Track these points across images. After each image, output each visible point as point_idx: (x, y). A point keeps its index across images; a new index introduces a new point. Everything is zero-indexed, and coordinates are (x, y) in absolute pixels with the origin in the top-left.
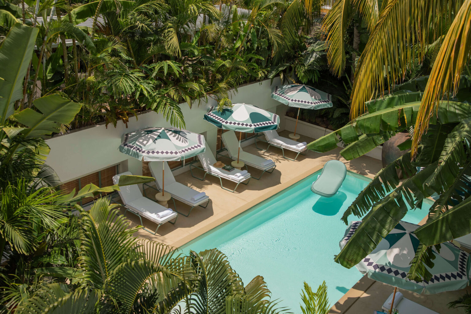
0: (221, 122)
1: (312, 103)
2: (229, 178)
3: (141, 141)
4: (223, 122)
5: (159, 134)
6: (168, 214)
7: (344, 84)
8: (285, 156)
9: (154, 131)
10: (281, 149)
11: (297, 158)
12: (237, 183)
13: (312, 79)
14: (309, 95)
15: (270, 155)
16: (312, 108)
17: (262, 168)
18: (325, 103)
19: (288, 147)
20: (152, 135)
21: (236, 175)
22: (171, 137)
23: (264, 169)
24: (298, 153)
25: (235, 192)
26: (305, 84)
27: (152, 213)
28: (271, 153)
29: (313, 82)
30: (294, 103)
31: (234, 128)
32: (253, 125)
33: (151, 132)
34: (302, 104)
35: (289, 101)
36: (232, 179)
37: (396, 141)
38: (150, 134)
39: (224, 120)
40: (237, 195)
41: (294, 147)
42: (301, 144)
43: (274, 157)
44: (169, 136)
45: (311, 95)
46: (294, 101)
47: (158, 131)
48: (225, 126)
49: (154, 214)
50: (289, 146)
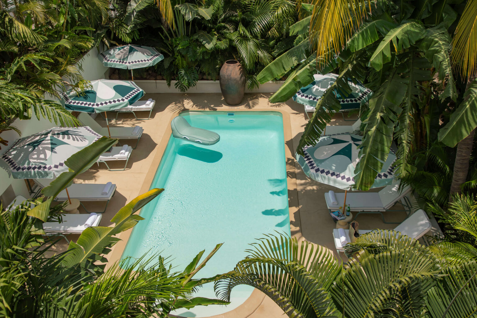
0: (91, 106)
1: (148, 60)
2: (115, 159)
3: (35, 156)
4: (93, 105)
5: (50, 141)
6: (94, 219)
7: (160, 34)
8: (137, 118)
9: (43, 140)
10: (132, 113)
11: (151, 115)
12: (126, 160)
13: (134, 37)
14: (140, 53)
15: (123, 122)
16: (151, 65)
17: (136, 137)
18: (158, 57)
19: (137, 109)
20: (43, 146)
21: (121, 153)
22: (66, 140)
23: (138, 137)
24: (150, 111)
25: (126, 169)
26: (130, 43)
27: (76, 226)
28: (123, 120)
29: (136, 40)
30: (131, 65)
31: (107, 108)
32: (124, 98)
33: (38, 143)
34: (139, 64)
35: (126, 64)
36: (118, 158)
37: (232, 73)
38: (40, 146)
39: (92, 103)
40: (128, 171)
41: (143, 107)
42: (148, 102)
43: (128, 122)
44: (64, 140)
45: (142, 53)
46: (131, 64)
47: (47, 139)
48: (97, 109)
49: (79, 225)
50: (138, 107)
